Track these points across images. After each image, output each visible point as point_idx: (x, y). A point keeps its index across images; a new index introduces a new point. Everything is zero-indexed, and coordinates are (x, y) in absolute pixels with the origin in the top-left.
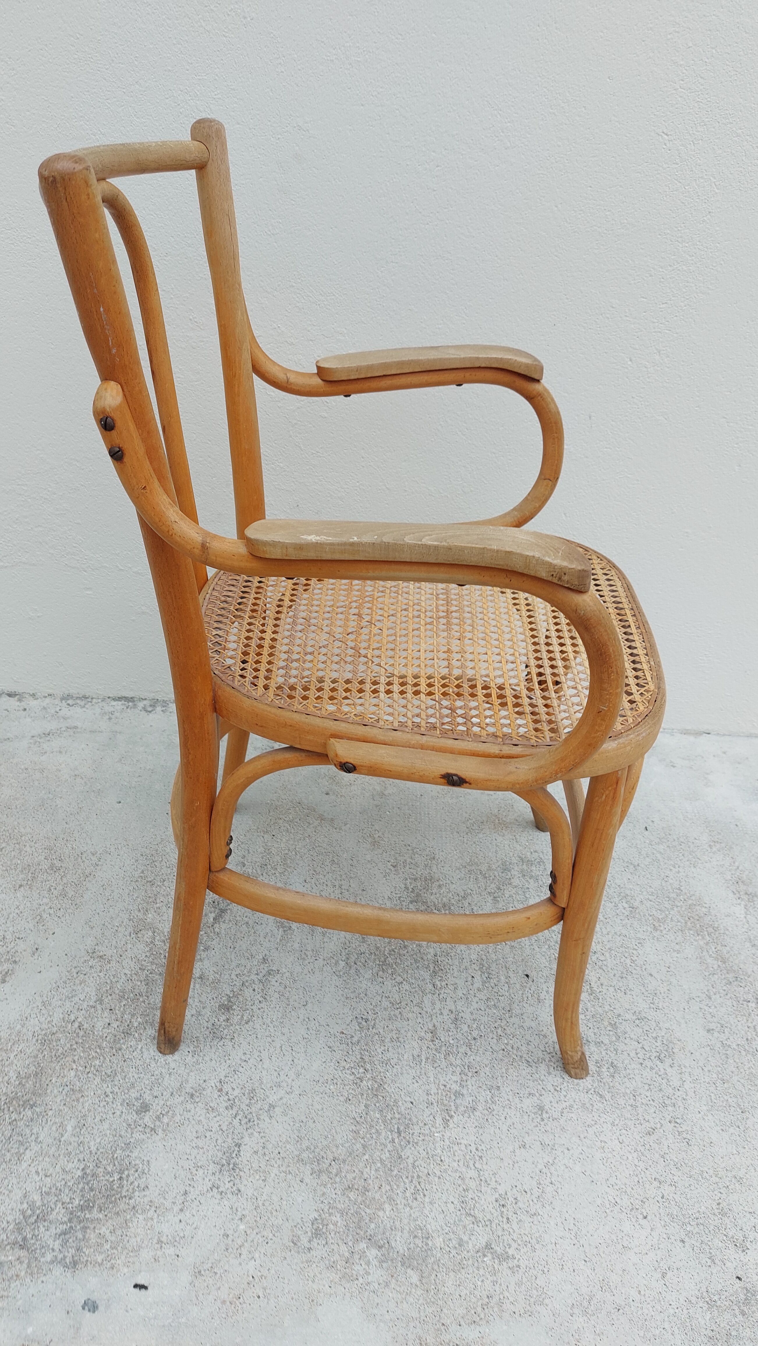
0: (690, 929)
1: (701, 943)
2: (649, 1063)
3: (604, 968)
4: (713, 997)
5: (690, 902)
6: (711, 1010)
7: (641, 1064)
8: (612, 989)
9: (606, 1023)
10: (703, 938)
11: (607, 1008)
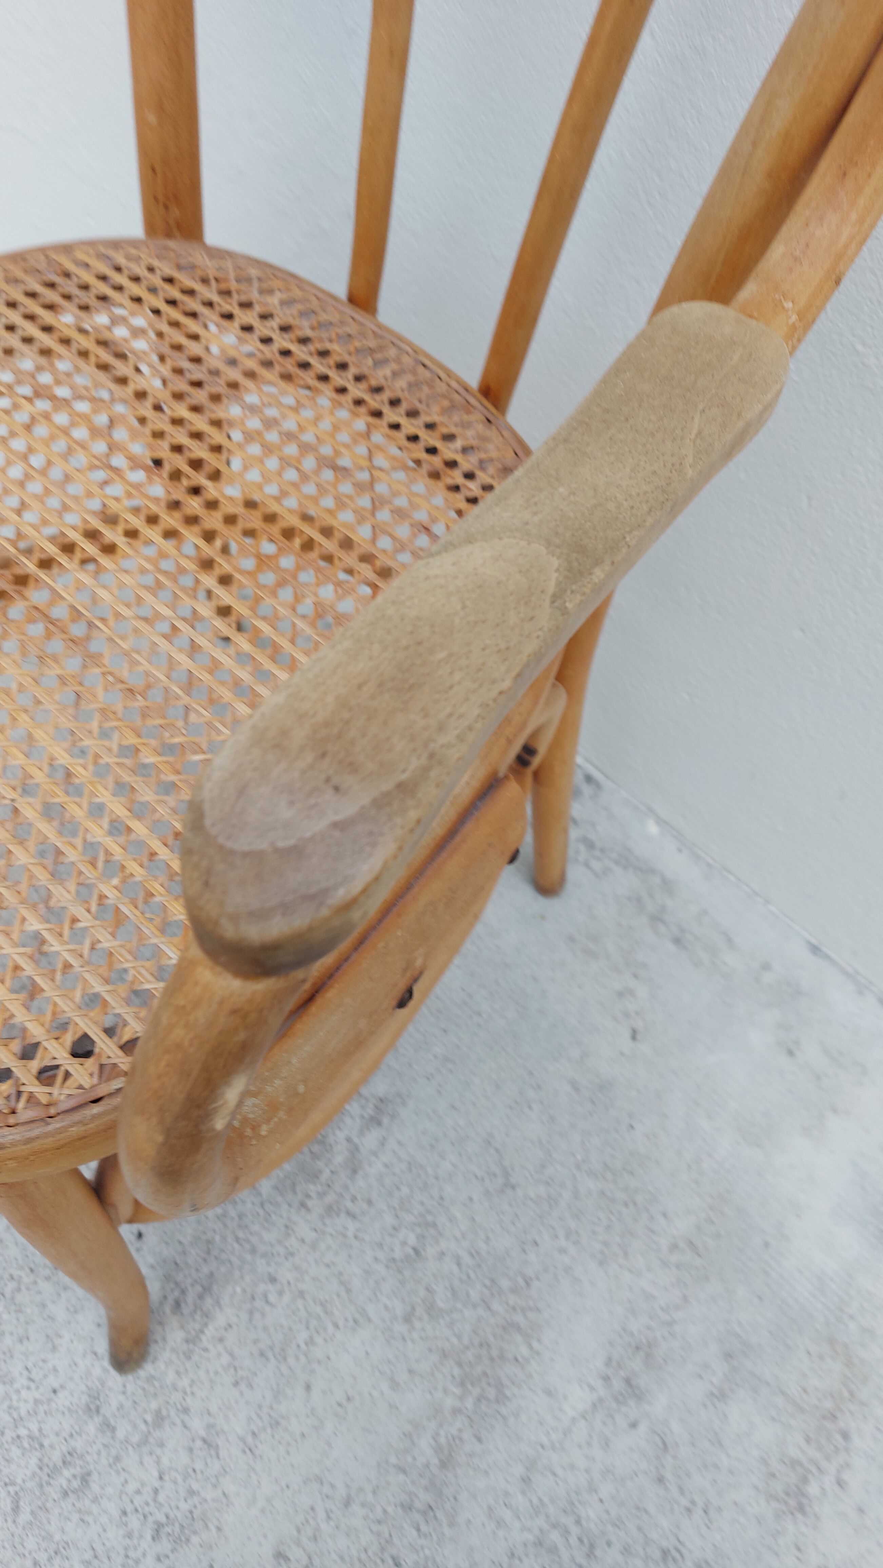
0: (460, 1364)
1: (449, 1402)
2: (134, 1522)
3: (257, 1316)
4: (356, 1508)
5: (518, 1318)
6: (323, 1526)
7: (125, 1513)
8: (225, 1359)
9: (154, 1405)
10: (461, 1398)
11: (185, 1382)
